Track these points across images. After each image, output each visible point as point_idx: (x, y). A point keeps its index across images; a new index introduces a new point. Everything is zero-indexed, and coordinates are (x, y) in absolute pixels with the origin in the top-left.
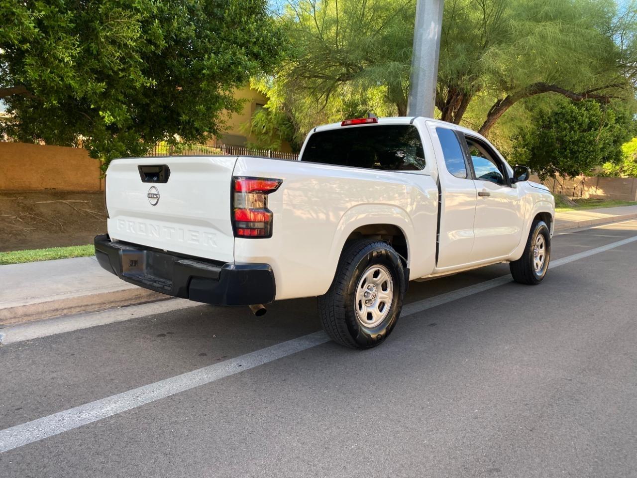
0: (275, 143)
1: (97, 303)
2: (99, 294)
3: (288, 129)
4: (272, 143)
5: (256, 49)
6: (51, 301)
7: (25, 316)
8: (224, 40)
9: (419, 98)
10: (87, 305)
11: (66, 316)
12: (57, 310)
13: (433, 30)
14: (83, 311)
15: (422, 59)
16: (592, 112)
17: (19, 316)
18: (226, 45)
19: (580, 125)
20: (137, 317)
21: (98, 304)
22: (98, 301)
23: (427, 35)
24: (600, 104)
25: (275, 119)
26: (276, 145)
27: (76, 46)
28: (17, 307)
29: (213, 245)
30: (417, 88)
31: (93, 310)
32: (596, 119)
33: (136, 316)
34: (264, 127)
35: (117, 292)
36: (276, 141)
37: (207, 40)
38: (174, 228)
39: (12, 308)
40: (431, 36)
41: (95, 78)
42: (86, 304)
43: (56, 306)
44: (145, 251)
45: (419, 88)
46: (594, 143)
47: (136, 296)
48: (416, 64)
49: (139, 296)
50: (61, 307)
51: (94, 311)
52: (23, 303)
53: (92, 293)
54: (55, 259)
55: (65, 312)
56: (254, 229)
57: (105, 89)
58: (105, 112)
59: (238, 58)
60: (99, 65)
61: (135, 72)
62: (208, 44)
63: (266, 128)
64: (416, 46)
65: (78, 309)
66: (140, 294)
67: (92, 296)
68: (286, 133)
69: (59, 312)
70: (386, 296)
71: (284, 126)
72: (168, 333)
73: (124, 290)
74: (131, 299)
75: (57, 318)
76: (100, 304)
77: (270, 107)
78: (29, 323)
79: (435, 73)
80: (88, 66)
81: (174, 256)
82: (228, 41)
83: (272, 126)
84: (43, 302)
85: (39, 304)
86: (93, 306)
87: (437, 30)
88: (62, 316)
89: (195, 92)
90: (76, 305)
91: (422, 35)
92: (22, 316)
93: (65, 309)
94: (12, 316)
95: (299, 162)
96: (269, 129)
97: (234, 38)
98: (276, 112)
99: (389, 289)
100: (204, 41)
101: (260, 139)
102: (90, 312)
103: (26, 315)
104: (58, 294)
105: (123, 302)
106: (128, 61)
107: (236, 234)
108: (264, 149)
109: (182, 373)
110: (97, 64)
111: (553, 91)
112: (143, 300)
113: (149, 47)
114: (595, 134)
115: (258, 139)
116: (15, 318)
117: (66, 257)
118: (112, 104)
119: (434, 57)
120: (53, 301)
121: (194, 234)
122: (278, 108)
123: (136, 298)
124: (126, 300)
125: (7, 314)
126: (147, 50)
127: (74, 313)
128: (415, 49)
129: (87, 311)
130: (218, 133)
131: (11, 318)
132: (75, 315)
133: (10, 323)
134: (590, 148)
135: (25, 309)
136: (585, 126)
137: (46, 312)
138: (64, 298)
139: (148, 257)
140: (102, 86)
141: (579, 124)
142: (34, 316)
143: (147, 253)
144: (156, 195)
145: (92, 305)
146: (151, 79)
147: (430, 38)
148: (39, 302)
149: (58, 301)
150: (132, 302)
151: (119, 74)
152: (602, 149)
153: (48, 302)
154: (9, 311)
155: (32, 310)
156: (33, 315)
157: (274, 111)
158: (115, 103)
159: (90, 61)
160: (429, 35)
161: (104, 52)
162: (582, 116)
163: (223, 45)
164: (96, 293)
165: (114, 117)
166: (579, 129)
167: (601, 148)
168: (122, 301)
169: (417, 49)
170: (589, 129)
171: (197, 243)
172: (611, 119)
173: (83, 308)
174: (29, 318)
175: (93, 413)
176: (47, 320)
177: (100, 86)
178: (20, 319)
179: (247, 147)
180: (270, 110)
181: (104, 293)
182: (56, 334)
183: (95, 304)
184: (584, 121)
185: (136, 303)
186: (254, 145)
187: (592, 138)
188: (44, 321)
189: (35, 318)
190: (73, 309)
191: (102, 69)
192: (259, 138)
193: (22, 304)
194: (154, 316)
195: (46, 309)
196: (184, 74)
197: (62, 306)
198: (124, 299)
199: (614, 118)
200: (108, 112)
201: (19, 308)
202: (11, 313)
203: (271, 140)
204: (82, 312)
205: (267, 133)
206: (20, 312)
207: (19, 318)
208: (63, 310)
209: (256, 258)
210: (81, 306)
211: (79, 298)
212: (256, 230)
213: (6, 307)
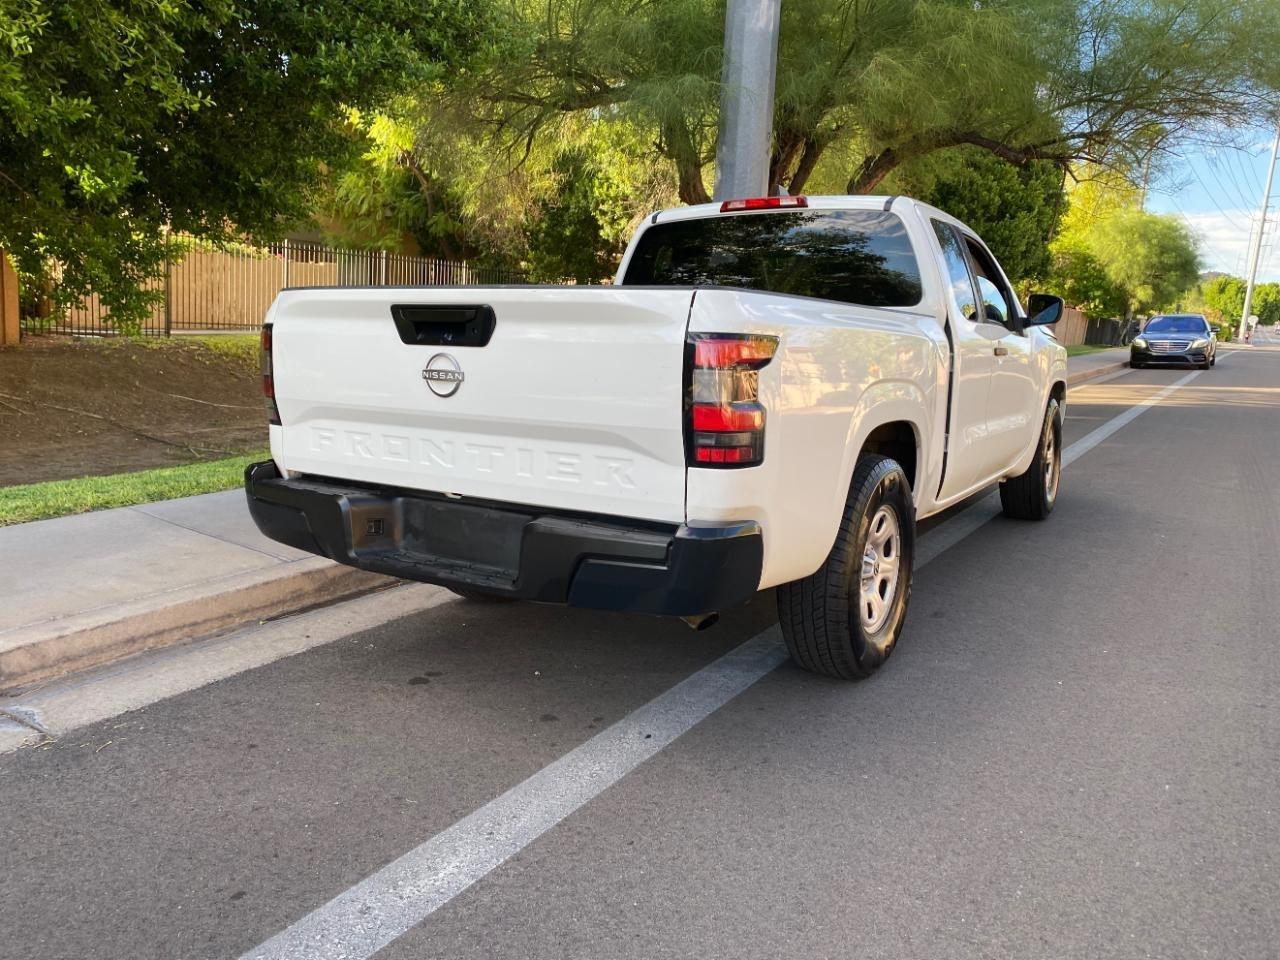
0: (388, 236)
1: (217, 615)
2: (218, 596)
3: (416, 206)
4: (382, 235)
5: (433, 36)
6: (118, 622)
7: (65, 662)
8: (361, 12)
9: (739, 150)
10: (194, 624)
11: (153, 653)
12: (133, 640)
13: (765, 12)
14: (188, 637)
15: (744, 71)
16: (1005, 184)
17: (51, 663)
18: (366, 23)
19: (986, 207)
20: (322, 641)
21: (217, 619)
22: (217, 610)
23: (754, 21)
24: (1017, 169)
25: (387, 184)
26: (391, 239)
27: (35, 10)
28: (46, 642)
29: (623, 485)
30: (736, 128)
31: (207, 633)
32: (1013, 198)
33: (318, 640)
34: (362, 202)
35: (255, 587)
36: (392, 232)
37: (322, 8)
38: (500, 448)
39: (34, 645)
40: (762, 24)
41: (62, 86)
42: (192, 620)
43: (132, 631)
44: (400, 500)
45: (740, 128)
46: (1010, 242)
47: (293, 592)
48: (732, 79)
49: (299, 592)
50: (140, 632)
51: (211, 636)
52: (56, 630)
53: (204, 595)
54: (47, 516)
55: (151, 642)
56: (735, 447)
57: (90, 113)
58: (78, 167)
59: (396, 54)
60: (75, 57)
61: (163, 76)
62: (324, 19)
63: (369, 204)
64: (732, 43)
65: (177, 635)
66: (300, 589)
67: (205, 602)
68: (411, 215)
69: (137, 646)
70: (889, 567)
71: (405, 200)
72: (430, 674)
73: (266, 583)
74: (282, 602)
75: (135, 659)
76: (222, 618)
77: (374, 160)
78: (78, 678)
79: (769, 101)
80: (49, 57)
81: (491, 508)
82: (369, 13)
83: (381, 200)
84: (101, 623)
85: (92, 630)
86: (208, 625)
87: (772, 12)
88: (145, 652)
89: (290, 126)
90: (173, 625)
91: (743, 21)
92: (58, 661)
93: (150, 636)
94: (34, 664)
95: (617, 287)
96: (375, 206)
97: (384, 9)
98: (388, 170)
99: (894, 553)
100: (316, 11)
101: (353, 227)
102: (204, 639)
103: (68, 659)
104: (122, 602)
105: (267, 611)
106: (149, 49)
107: (691, 460)
108: (365, 247)
109: (541, 766)
110: (71, 53)
111: (973, 142)
112: (307, 602)
113: (195, 18)
114: (1012, 226)
115: (349, 228)
116: (43, 667)
117: (70, 511)
118: (95, 149)
119: (768, 65)
120: (123, 621)
121: (563, 459)
122: (394, 161)
123: (293, 599)
124: (273, 604)
125: (22, 660)
126: (191, 26)
127: (170, 643)
128: (730, 48)
129: (195, 636)
130: (308, 217)
131: (35, 670)
132: (173, 647)
133: (34, 681)
134: (1004, 251)
135: (63, 645)
136: (993, 210)
137: (109, 646)
138: (143, 612)
139: (407, 511)
140: (82, 107)
141: (983, 207)
142: (85, 658)
143: (403, 503)
144: (453, 373)
145: (205, 621)
146: (200, 94)
147: (760, 29)
148: (92, 626)
149: (133, 619)
150: (286, 608)
151: (125, 79)
152: (1024, 255)
153: (113, 624)
154: (28, 651)
155: (79, 645)
156: (81, 656)
157: (384, 167)
158: (102, 146)
159: (53, 46)
160: (758, 20)
161: (96, 25)
162: (989, 190)
163: (358, 22)
164: (210, 595)
165: (106, 180)
166: (983, 215)
167: (1022, 253)
168: (265, 607)
169: (733, 48)
170: (1001, 215)
171: (575, 480)
172: (1038, 197)
173: (186, 630)
174: (74, 665)
175: (425, 883)
176: (112, 666)
177: (78, 105)
178: (55, 669)
179: (326, 246)
180: (375, 164)
181: (228, 593)
182: (165, 699)
183: (211, 620)
184: (994, 200)
185: (293, 608)
186: (342, 240)
187: (1007, 232)
188: (108, 668)
189: (87, 663)
190: (166, 635)
191: (81, 65)
192: (351, 225)
193: (57, 634)
194: (364, 636)
195: (108, 642)
196: (269, 85)
197: (143, 629)
198: (268, 603)
199: (1043, 196)
200: (88, 167)
201: (51, 643)
202: (33, 656)
203: (379, 230)
204: (186, 640)
205: (369, 214)
206: (53, 651)
207: (51, 666)
208: (145, 638)
209: (736, 510)
210: (184, 626)
211: (176, 607)
212: (738, 450)
213: (21, 643)
